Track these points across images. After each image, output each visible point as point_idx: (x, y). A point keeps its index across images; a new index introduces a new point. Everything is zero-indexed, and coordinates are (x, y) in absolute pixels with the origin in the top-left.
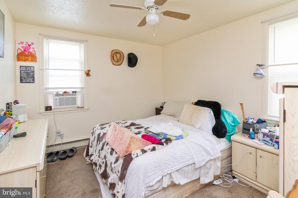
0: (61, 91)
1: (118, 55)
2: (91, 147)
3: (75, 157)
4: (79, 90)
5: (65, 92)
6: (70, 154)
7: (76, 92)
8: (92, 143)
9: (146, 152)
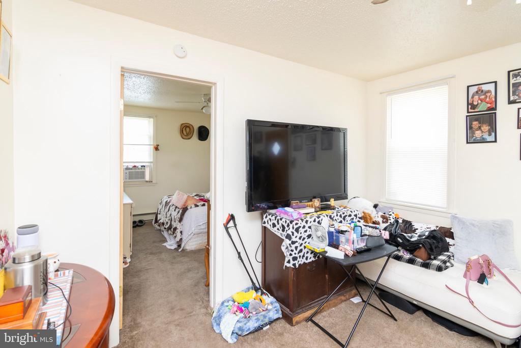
0: (131, 166)
1: (188, 129)
2: (160, 214)
3: (144, 227)
4: (147, 164)
5: (135, 166)
6: (139, 224)
7: (144, 166)
8: (160, 211)
9: (198, 206)
